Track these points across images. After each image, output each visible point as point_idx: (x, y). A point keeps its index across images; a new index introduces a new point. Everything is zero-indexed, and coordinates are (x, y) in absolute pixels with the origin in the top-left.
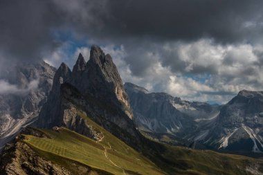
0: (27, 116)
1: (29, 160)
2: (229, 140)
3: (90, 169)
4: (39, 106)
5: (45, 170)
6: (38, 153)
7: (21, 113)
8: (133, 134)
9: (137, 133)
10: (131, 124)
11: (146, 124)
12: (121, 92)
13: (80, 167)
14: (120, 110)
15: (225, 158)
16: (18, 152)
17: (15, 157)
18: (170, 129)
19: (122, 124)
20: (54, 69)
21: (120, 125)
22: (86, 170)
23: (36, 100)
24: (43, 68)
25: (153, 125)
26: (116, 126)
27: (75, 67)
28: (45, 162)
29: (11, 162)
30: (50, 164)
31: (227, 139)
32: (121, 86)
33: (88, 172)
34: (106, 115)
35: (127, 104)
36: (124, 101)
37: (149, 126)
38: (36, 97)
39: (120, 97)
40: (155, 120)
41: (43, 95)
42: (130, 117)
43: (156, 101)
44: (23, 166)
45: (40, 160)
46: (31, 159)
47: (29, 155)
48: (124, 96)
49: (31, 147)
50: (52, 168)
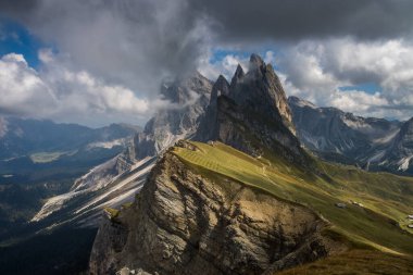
0: (185, 132)
1: (178, 173)
2: (410, 162)
3: (243, 186)
4: (197, 122)
5: (194, 184)
6: (187, 166)
7: (179, 129)
8: (297, 153)
9: (301, 150)
10: (295, 141)
11: (312, 142)
12: (284, 106)
13: (233, 184)
14: (283, 125)
15: (404, 182)
17: (164, 168)
18: (340, 148)
19: (284, 141)
20: (211, 83)
21: (282, 143)
22: (240, 186)
23: (194, 116)
24: (200, 82)
25: (320, 143)
26: (278, 143)
27: (234, 79)
28: (194, 176)
29: (160, 173)
30: (200, 178)
31: (407, 160)
32: (284, 99)
33: (242, 188)
34: (266, 131)
35: (290, 120)
36: (287, 116)
37: (316, 144)
38: (193, 112)
39: (283, 112)
40: (323, 138)
41: (201, 110)
42: (294, 134)
43: (323, 116)
44: (172, 179)
45: (190, 173)
46: (180, 171)
47: (178, 168)
48: (288, 111)
50: (201, 183)
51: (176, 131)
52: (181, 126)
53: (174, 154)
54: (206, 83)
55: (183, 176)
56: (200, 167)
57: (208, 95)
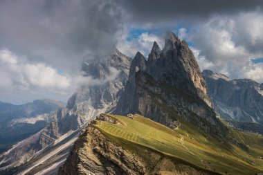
0: (106, 106)
1: (100, 145)
3: (163, 156)
4: (117, 96)
5: (116, 155)
6: (108, 138)
7: (100, 103)
8: (213, 123)
9: (217, 120)
10: (210, 112)
11: (228, 113)
12: (199, 79)
13: (153, 154)
14: (198, 97)
16: (89, 137)
17: (86, 142)
18: (256, 118)
19: (200, 112)
20: (130, 59)
21: (198, 114)
22: (159, 157)
23: (114, 91)
24: (119, 59)
25: (235, 114)
26: (194, 114)
27: (151, 56)
28: (115, 147)
29: (83, 146)
30: (121, 150)
32: (199, 73)
33: (161, 159)
34: (183, 103)
35: (205, 92)
36: (202, 89)
37: (231, 115)
38: (113, 87)
39: (198, 85)
40: (238, 109)
41: (120, 85)
42: (210, 105)
43: (238, 88)
44: (95, 151)
45: (111, 145)
46: (102, 144)
47: (100, 140)
48: (202, 84)
49: (102, 132)
50: (123, 154)
51: (97, 105)
52: (102, 101)
53: (95, 127)
54: (124, 59)
55: (105, 148)
56: (121, 139)
57: (127, 71)
